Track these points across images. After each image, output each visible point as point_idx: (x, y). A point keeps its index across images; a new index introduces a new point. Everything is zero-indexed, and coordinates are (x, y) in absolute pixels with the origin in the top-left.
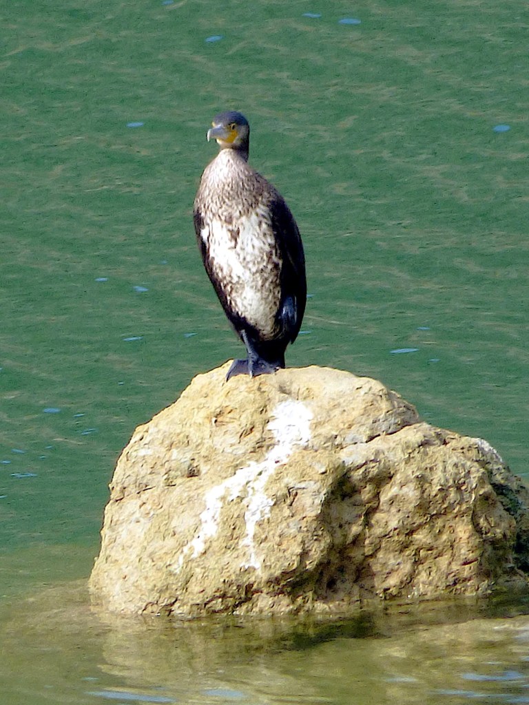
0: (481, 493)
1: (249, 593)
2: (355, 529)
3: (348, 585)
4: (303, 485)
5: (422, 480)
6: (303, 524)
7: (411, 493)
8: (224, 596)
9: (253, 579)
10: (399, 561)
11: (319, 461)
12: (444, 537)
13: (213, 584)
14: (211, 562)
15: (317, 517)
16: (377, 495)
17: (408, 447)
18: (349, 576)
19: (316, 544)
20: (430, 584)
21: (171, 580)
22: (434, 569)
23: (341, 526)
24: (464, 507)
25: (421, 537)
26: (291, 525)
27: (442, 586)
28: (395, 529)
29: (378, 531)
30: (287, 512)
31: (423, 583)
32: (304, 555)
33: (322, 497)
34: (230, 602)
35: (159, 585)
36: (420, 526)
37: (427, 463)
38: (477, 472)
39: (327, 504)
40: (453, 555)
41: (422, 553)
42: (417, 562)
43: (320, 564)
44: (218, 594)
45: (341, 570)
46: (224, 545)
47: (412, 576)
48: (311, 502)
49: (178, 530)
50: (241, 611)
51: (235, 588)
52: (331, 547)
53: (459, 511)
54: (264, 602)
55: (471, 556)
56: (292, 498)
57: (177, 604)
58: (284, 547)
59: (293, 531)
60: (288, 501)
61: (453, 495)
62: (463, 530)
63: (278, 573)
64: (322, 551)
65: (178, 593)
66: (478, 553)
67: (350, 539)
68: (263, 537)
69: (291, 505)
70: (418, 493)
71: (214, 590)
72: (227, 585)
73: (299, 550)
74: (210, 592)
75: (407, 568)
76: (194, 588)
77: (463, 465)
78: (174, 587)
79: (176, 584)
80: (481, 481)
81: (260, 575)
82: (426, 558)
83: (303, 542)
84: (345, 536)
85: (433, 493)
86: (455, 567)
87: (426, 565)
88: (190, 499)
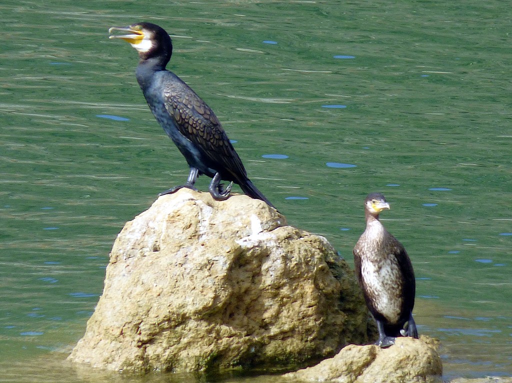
0: (320, 267)
1: (183, 320)
2: (246, 285)
3: (241, 316)
4: (217, 258)
5: (286, 258)
6: (216, 280)
7: (279, 264)
8: (169, 320)
9: (186, 311)
10: (271, 303)
11: (227, 245)
12: (298, 291)
13: (164, 312)
14: (163, 300)
15: (224, 276)
16: (260, 266)
17: (278, 239)
18: (242, 312)
19: (223, 292)
20: (288, 317)
21: (140, 310)
22: (291, 309)
23: (238, 283)
24: (310, 274)
25: (285, 291)
26: (209, 281)
27: (296, 318)
28: (269, 286)
29: (259, 286)
30: (207, 273)
31: (285, 317)
32: (216, 298)
33: (227, 266)
34: (173, 324)
35: (132, 313)
36: (284, 285)
37: (289, 248)
38: (318, 255)
39: (230, 269)
40: (302, 302)
41: (285, 300)
42: (282, 305)
43: (225, 304)
44: (165, 319)
45: (237, 308)
46: (170, 291)
47: (279, 312)
48: (221, 268)
49: (145, 281)
50: (179, 329)
51: (175, 316)
52: (232, 295)
53: (307, 276)
54: (192, 324)
55: (313, 302)
56: (210, 265)
57: (142, 324)
58: (204, 293)
59: (210, 284)
60: (208, 267)
61: (303, 267)
62: (308, 288)
63: (201, 307)
64: (226, 296)
65: (143, 317)
66: (317, 301)
67: (243, 290)
68: (193, 287)
69: (209, 270)
70: (283, 265)
71: (164, 316)
72: (171, 314)
73: (212, 295)
74: (161, 318)
75: (275, 308)
76: (152, 315)
77: (310, 251)
78: (141, 313)
79: (142, 311)
80: (320, 259)
81: (190, 309)
82: (287, 303)
83: (215, 291)
84: (240, 288)
85: (292, 266)
86: (303, 308)
87: (287, 306)
88: (152, 263)
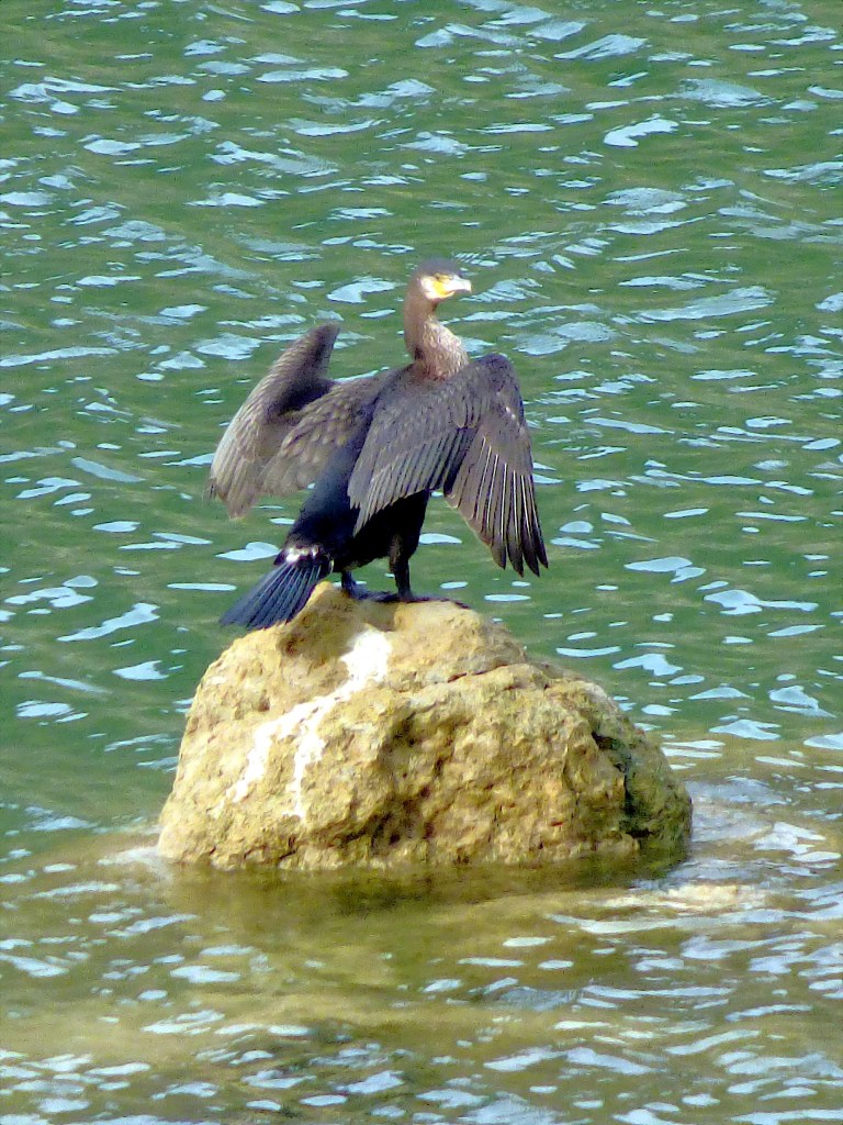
0: (576, 745)
1: (292, 847)
2: (423, 779)
3: (414, 842)
4: (359, 727)
5: (502, 729)
6: (358, 771)
7: (488, 741)
8: (264, 847)
9: (297, 830)
10: (476, 817)
11: (381, 701)
12: (529, 794)
13: (253, 833)
14: (253, 808)
15: (373, 764)
16: (449, 743)
17: (491, 690)
18: (418, 831)
19: (370, 795)
20: (512, 844)
21: (210, 826)
22: (517, 829)
23: (405, 775)
24: (553, 761)
25: (502, 793)
26: (344, 769)
27: (525, 847)
28: (471, 781)
29: (451, 783)
30: (340, 756)
31: (504, 845)
32: (353, 806)
33: (380, 741)
34: (273, 854)
35: (196, 831)
36: (501, 780)
37: (513, 709)
38: (573, 721)
39: (387, 748)
40: (540, 814)
41: (504, 811)
42: (497, 820)
43: (374, 818)
44: (257, 845)
45: (407, 824)
46: (269, 789)
47: (490, 837)
48: (368, 746)
49: (225, 770)
50: (285, 865)
51: (276, 839)
52: (391, 800)
53: (547, 764)
54: (311, 857)
55: (560, 816)
56: (347, 741)
57: (215, 855)
58: (333, 794)
59: (345, 777)
60: (343, 745)
61: (539, 747)
62: (552, 788)
63: (324, 823)
64: (377, 802)
65: (217, 841)
66: (569, 813)
67: (416, 790)
68: (311, 782)
69: (346, 747)
70: (496, 743)
71: (253, 840)
72: (267, 835)
73: (348, 799)
74: (250, 841)
75: (485, 825)
76: (234, 836)
77: (556, 714)
78: (212, 834)
79: (214, 832)
80: (578, 732)
81: (306, 825)
82: (508, 817)
83: (355, 791)
84: (410, 787)
85: (516, 743)
86: (542, 828)
87: (509, 823)
88: (243, 736)
